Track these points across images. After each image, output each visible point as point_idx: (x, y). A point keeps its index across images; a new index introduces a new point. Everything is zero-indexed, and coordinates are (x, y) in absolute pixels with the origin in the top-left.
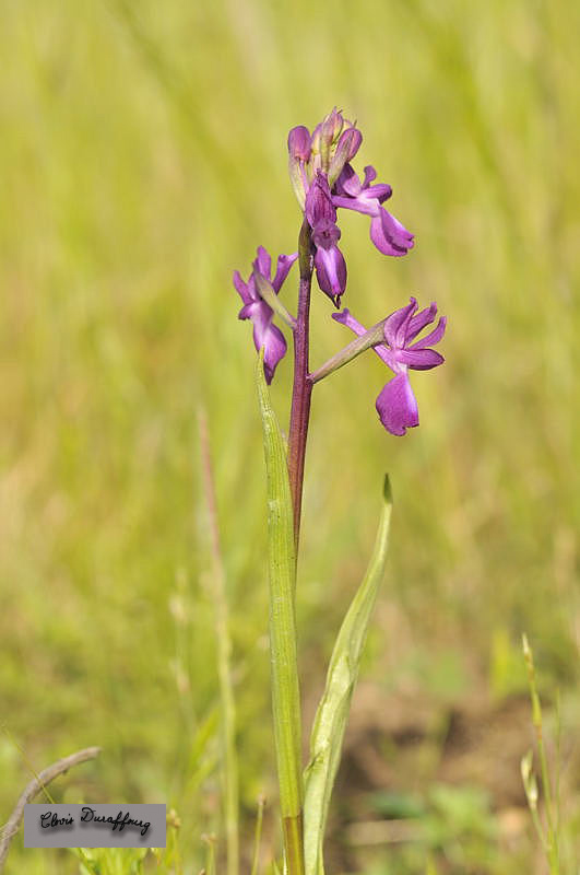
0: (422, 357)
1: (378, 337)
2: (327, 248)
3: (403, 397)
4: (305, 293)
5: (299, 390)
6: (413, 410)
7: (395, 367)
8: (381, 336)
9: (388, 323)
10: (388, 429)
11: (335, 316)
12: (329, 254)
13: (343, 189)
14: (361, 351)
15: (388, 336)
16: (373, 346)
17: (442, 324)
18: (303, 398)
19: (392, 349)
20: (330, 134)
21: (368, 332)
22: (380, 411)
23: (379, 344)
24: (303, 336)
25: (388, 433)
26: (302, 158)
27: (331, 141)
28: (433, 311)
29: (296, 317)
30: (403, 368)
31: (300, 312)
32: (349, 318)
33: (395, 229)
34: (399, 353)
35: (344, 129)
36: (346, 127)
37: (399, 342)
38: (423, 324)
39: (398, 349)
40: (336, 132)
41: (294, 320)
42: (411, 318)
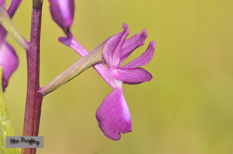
0: (135, 75)
1: (98, 58)
3: (119, 109)
4: (36, 21)
5: (32, 102)
8: (101, 56)
9: (106, 46)
10: (106, 135)
11: (61, 40)
14: (84, 70)
15: (106, 57)
16: (93, 66)
17: (151, 47)
18: (34, 108)
19: (109, 67)
21: (90, 54)
22: (99, 119)
23: (98, 63)
24: (35, 56)
25: (106, 137)
28: (143, 36)
29: (29, 41)
30: (119, 84)
31: (32, 36)
34: (115, 71)
37: (115, 62)
38: (133, 48)
39: (115, 67)
41: (27, 43)
42: (124, 41)
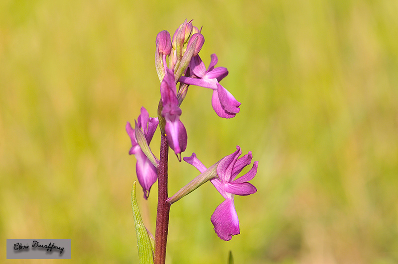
0: (242, 188)
1: (212, 173)
2: (173, 121)
3: (228, 215)
6: (236, 223)
7: (224, 195)
8: (215, 173)
9: (220, 165)
10: (219, 236)
11: (185, 159)
12: (174, 125)
13: (193, 72)
15: (219, 173)
16: (210, 180)
17: (255, 167)
18: (163, 214)
19: (222, 182)
20: (182, 37)
21: (207, 171)
22: (213, 223)
23: (214, 178)
24: (163, 173)
25: (219, 238)
26: (164, 53)
27: (183, 42)
28: (250, 157)
29: (159, 160)
30: (229, 196)
32: (195, 160)
33: (227, 99)
34: (226, 185)
35: (193, 34)
36: (194, 32)
37: (227, 177)
38: (242, 166)
39: (226, 182)
40: (186, 36)
41: (158, 162)
42: (236, 160)
